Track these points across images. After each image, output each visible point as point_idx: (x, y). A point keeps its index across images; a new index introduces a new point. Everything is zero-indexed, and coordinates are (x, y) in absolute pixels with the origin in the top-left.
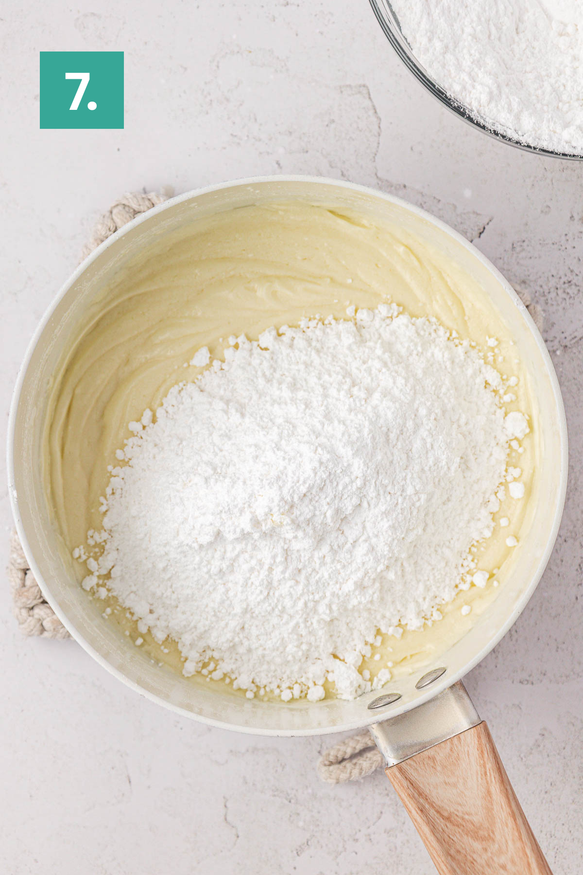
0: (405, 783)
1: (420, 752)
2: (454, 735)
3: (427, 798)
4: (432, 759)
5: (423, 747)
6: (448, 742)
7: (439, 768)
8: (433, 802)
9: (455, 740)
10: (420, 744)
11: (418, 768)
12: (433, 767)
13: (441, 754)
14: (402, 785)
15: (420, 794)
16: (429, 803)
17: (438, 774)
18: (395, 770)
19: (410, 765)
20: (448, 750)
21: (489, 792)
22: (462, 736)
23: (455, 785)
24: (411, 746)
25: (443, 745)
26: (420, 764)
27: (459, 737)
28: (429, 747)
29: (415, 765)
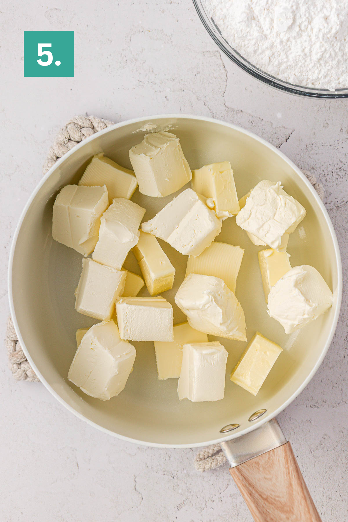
0: (241, 478)
1: (250, 459)
2: (271, 449)
3: (254, 487)
4: (258, 463)
5: (252, 456)
6: (267, 454)
7: (261, 469)
8: (257, 489)
9: (271, 453)
10: (250, 454)
11: (249, 469)
12: (258, 468)
13: (263, 461)
14: (239, 479)
15: (250, 484)
16: (255, 490)
17: (261, 472)
18: (235, 469)
19: (244, 467)
20: (267, 459)
21: (291, 485)
22: (275, 450)
23: (271, 480)
24: (245, 456)
25: (264, 455)
26: (249, 466)
27: (274, 451)
28: (255, 457)
29: (247, 467)
